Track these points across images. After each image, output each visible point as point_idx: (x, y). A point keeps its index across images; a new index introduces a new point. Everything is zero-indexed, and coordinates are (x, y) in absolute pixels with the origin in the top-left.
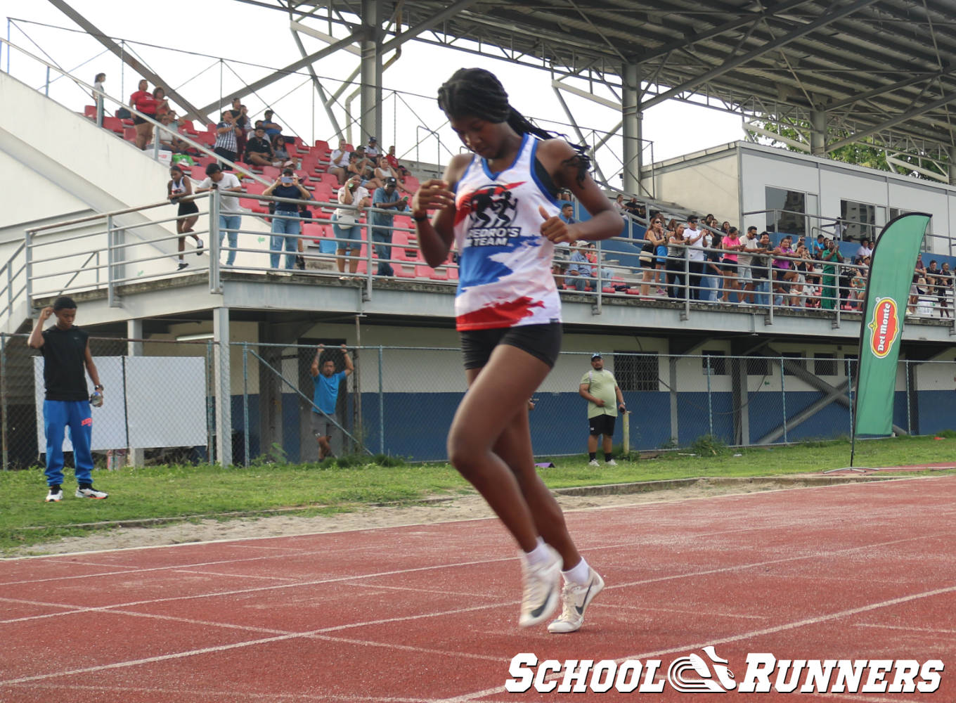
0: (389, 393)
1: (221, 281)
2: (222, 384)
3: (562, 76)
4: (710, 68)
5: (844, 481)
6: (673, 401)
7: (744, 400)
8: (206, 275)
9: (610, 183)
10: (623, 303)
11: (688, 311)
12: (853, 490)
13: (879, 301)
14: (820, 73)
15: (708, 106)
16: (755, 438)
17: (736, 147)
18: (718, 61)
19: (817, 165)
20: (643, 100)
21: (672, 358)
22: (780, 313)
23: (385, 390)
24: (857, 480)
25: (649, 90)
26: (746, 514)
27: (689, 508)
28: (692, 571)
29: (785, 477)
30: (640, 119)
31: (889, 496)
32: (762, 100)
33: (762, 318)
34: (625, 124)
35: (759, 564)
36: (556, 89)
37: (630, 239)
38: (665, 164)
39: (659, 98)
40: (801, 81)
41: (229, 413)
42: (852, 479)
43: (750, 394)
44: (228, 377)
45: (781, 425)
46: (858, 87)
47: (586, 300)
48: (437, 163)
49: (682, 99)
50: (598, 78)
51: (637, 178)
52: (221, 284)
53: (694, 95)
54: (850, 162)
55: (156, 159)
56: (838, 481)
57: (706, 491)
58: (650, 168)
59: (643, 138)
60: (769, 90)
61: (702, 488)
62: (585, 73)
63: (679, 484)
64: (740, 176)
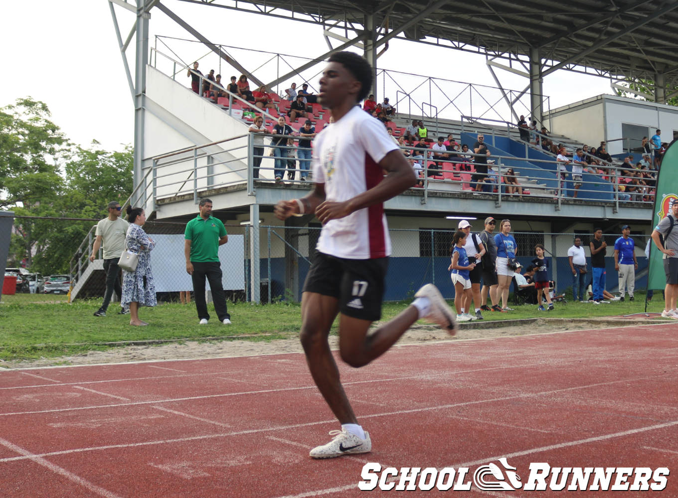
1: (254, 188)
2: (255, 251)
3: (492, 57)
4: (585, 48)
5: (633, 323)
8: (246, 184)
10: (516, 199)
11: (560, 205)
13: (664, 196)
14: (659, 49)
15: (586, 73)
17: (602, 98)
18: (590, 44)
19: (657, 109)
20: (543, 70)
21: (553, 235)
22: (623, 205)
25: (547, 64)
29: (596, 318)
30: (541, 83)
32: (621, 68)
33: (611, 209)
34: (531, 86)
36: (489, 66)
37: (527, 159)
38: (557, 111)
39: (553, 69)
40: (646, 54)
41: (258, 269)
44: (258, 247)
47: (491, 198)
48: (408, 113)
49: (569, 69)
50: (515, 58)
53: (577, 66)
55: (230, 114)
56: (629, 323)
57: (538, 327)
58: (548, 113)
59: (543, 94)
60: (626, 61)
61: (535, 326)
62: (506, 55)
63: (523, 322)
64: (605, 117)
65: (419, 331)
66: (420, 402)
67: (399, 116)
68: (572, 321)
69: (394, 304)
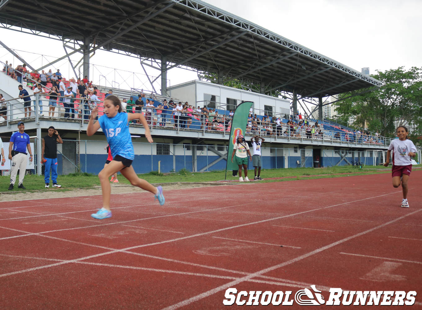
0: (88, 154)
3: (143, 60)
4: (188, 58)
5: (222, 184)
6: (174, 158)
7: (196, 158)
9: (157, 93)
11: (179, 131)
12: (224, 187)
13: (235, 129)
14: (221, 59)
15: (187, 69)
16: (199, 169)
17: (195, 82)
18: (190, 56)
19: (219, 87)
20: (167, 67)
21: (174, 145)
22: (206, 132)
23: (87, 153)
24: (227, 184)
25: (169, 64)
26: (189, 195)
27: (172, 192)
28: (165, 215)
29: (205, 182)
30: (166, 73)
31: (235, 190)
32: (203, 67)
33: (202, 133)
34: (161, 75)
35: (187, 213)
36: (141, 64)
39: (172, 67)
40: (215, 61)
42: (226, 184)
43: (198, 156)
45: (206, 166)
46: (232, 64)
48: (105, 86)
49: (179, 67)
50: (154, 61)
51: (166, 91)
52: (39, 121)
54: (229, 86)
56: (221, 184)
57: (180, 186)
58: (169, 88)
59: (167, 79)
60: (206, 64)
61: (179, 185)
62: (150, 59)
64: (196, 90)
65: (128, 187)
67: (100, 87)
68: (194, 183)
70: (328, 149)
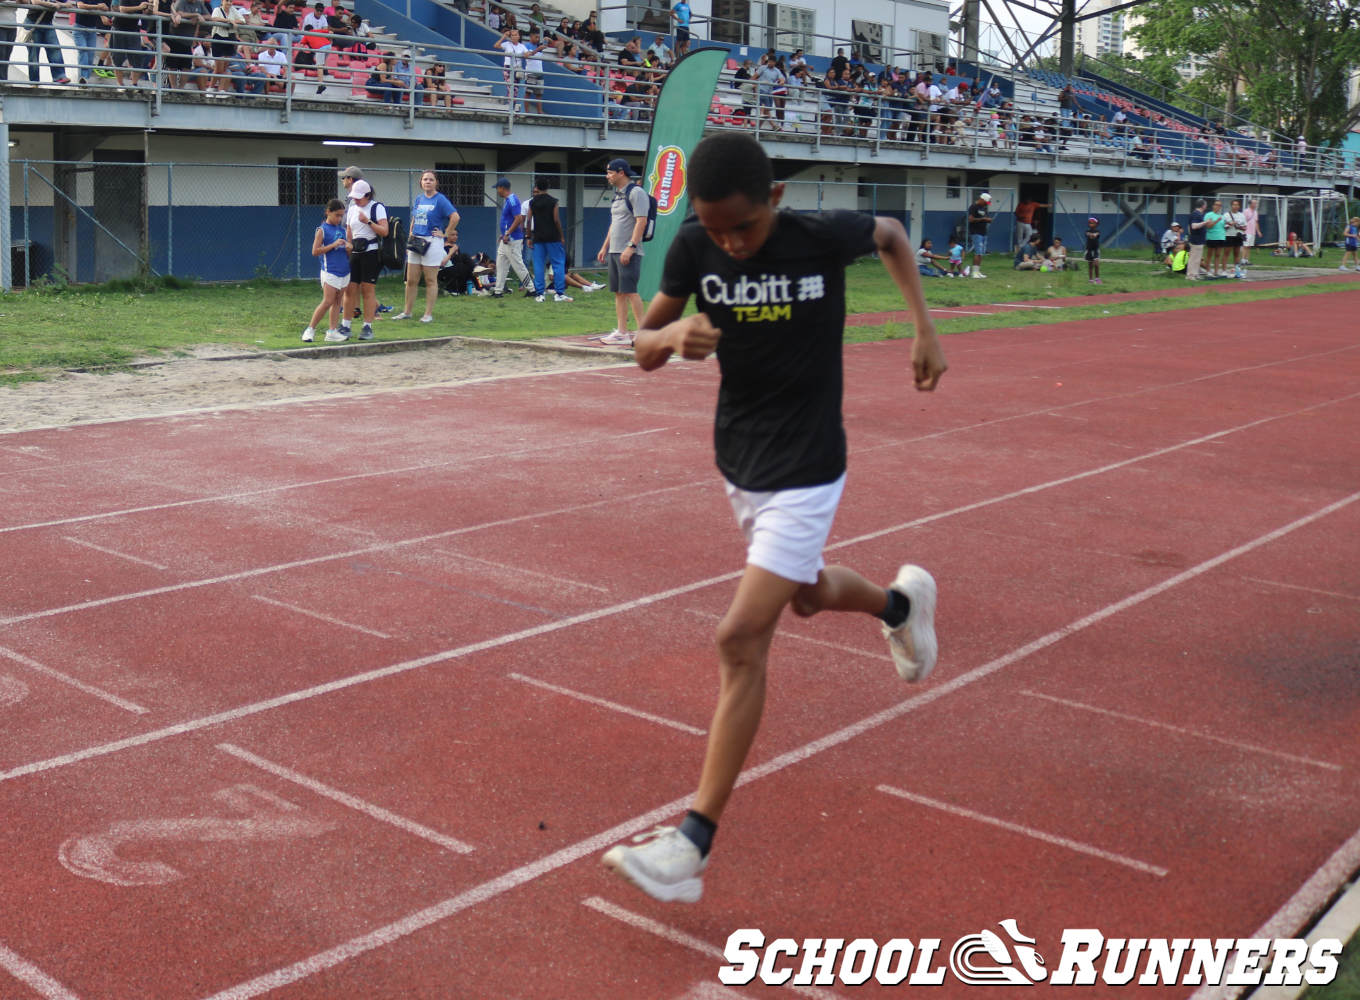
7: (579, 216)
11: (511, 125)
13: (660, 148)
29: (543, 343)
33: (595, 132)
47: (396, 113)
63: (429, 344)
66: (219, 560)
68: (505, 346)
69: (233, 287)
70: (1075, 187)
